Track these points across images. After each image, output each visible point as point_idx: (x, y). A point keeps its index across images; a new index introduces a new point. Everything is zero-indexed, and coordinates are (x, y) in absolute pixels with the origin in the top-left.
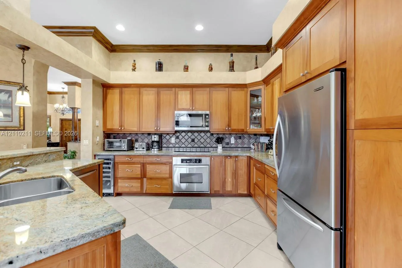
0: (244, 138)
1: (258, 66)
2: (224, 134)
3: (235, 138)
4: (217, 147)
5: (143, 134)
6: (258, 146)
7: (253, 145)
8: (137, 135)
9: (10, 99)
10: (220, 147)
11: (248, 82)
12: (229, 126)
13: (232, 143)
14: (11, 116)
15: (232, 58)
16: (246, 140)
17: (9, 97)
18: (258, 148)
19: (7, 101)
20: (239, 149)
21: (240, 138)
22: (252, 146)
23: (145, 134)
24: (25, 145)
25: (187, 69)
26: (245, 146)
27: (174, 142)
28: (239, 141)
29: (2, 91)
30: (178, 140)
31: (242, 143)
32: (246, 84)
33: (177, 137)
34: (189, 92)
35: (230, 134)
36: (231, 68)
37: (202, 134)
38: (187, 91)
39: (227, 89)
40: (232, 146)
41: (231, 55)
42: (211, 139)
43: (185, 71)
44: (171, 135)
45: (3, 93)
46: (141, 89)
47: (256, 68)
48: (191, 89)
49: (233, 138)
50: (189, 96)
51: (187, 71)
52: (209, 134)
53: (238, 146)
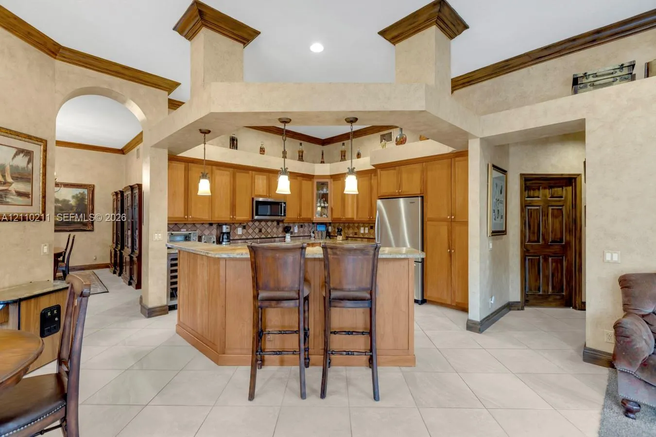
0: (305, 226)
1: (325, 160)
2: (289, 223)
3: (298, 227)
4: (285, 237)
5: (203, 224)
6: (318, 233)
7: (313, 233)
9: (30, 166)
10: (288, 236)
11: (316, 173)
12: (300, 215)
13: (295, 232)
14: (30, 196)
15: (301, 147)
16: (306, 229)
17: (28, 163)
18: (318, 236)
19: (26, 169)
20: (301, 238)
21: (302, 226)
22: (312, 235)
23: (205, 224)
24: (45, 245)
25: (264, 151)
26: (306, 234)
27: (241, 233)
28: (301, 229)
29: (20, 151)
30: (245, 231)
31: (304, 232)
32: (314, 175)
33: (244, 227)
34: (265, 177)
35: (294, 223)
36: (300, 158)
37: (269, 223)
38: (264, 175)
39: (298, 178)
40: (296, 235)
41: (301, 144)
42: (278, 229)
43: (261, 154)
44: (237, 225)
45: (21, 155)
46: (214, 167)
47: (322, 162)
48: (268, 174)
49: (297, 227)
50: (265, 181)
51: (263, 154)
52: (275, 223)
53: (300, 235)
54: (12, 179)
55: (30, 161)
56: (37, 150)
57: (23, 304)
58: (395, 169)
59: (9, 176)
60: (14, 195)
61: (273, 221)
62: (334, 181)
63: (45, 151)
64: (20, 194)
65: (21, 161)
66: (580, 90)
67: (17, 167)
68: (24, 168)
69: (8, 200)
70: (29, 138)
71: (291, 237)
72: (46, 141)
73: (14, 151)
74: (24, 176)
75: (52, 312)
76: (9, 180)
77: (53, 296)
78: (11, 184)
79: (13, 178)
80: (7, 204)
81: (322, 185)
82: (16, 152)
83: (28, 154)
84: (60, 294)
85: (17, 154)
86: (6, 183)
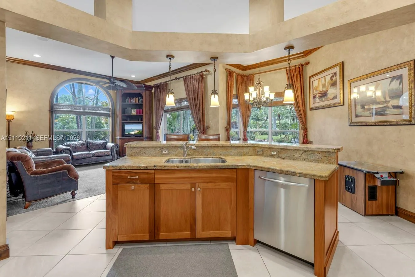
9: (401, 86)
17: (400, 84)
29: (393, 78)
45: (395, 80)
54: (390, 98)
55: (401, 82)
59: (388, 97)
60: (391, 109)
65: (395, 85)
67: (392, 90)
68: (398, 88)
69: (387, 112)
73: (390, 80)
76: (388, 99)
78: (389, 101)
80: (387, 115)
82: (391, 80)
83: (399, 77)
84: (355, 171)
85: (391, 81)
86: (386, 102)
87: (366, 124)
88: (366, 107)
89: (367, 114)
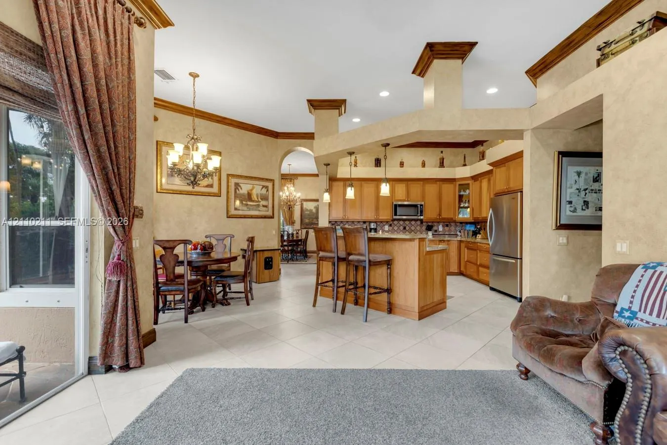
1: (467, 163)
3: (443, 226)
4: (427, 234)
7: (460, 232)
8: (354, 223)
10: (430, 233)
11: (458, 176)
12: (440, 215)
13: (440, 230)
14: (268, 207)
15: (442, 155)
16: (453, 228)
17: (267, 192)
18: (465, 235)
19: (266, 194)
20: (447, 236)
21: (447, 226)
22: (458, 233)
23: (360, 222)
25: (403, 165)
26: (452, 233)
27: (388, 230)
28: (447, 228)
29: (263, 187)
30: (391, 228)
31: (450, 230)
32: (455, 179)
33: (390, 225)
34: (404, 185)
35: (438, 222)
36: (441, 164)
37: (413, 223)
38: (403, 184)
39: (438, 183)
40: (440, 233)
41: (442, 152)
42: (421, 227)
43: (401, 167)
44: (384, 224)
45: (264, 189)
46: (363, 182)
47: (465, 165)
48: (407, 182)
49: (441, 226)
50: (404, 188)
51: (402, 167)
52: (419, 223)
53: (446, 233)
55: (267, 190)
56: (270, 185)
57: (258, 253)
58: (505, 166)
60: (262, 207)
61: (416, 220)
62: (474, 182)
63: (273, 185)
64: (264, 206)
65: (264, 191)
66: (603, 62)
67: (263, 194)
69: (259, 209)
70: (267, 180)
71: (433, 234)
72: (274, 180)
74: (265, 198)
75: (269, 259)
76: (260, 200)
77: (269, 252)
78: (260, 202)
79: (261, 199)
81: (464, 187)
83: (267, 187)
84: (273, 251)
85: (262, 188)
86: (258, 201)
87: (245, 217)
88: (244, 202)
89: (245, 208)
